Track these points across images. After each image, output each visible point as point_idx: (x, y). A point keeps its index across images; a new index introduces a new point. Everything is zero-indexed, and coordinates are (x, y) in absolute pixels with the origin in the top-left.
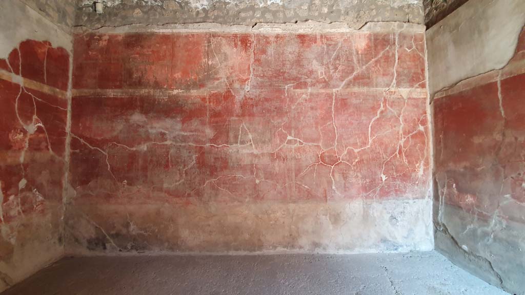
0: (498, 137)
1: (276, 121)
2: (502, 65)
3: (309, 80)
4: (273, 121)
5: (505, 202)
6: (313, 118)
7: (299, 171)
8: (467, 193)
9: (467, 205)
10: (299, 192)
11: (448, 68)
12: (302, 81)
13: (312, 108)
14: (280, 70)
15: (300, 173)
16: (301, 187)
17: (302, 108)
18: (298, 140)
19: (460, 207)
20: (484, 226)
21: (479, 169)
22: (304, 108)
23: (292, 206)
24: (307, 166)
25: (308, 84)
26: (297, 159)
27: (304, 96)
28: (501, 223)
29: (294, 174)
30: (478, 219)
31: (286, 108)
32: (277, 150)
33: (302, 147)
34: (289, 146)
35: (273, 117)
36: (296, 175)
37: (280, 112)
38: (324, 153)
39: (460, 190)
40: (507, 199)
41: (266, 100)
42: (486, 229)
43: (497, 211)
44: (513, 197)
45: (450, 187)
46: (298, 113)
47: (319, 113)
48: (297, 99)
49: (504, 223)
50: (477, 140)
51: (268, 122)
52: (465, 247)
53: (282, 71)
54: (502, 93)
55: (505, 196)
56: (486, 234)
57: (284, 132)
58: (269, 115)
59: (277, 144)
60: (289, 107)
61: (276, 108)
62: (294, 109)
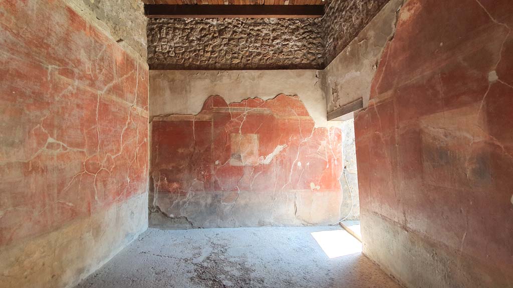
0: (192, 150)
1: (33, 113)
2: (196, 114)
3: (76, 70)
4: (28, 112)
5: (194, 183)
6: (79, 118)
7: (62, 184)
8: (173, 182)
9: (173, 189)
10: (63, 213)
11: (164, 103)
12: (69, 67)
13: (78, 106)
14: (43, 39)
15: (64, 187)
16: (65, 206)
17: (67, 103)
18: (61, 143)
19: (169, 192)
20: (184, 198)
21: (182, 167)
22: (69, 103)
23: (53, 236)
24: (71, 178)
25: (75, 74)
26: (59, 170)
27: (70, 88)
28: (192, 194)
29: (56, 191)
30: (181, 195)
31: (47, 97)
32: (32, 158)
33: (66, 153)
34: (50, 152)
35: (28, 106)
36: (59, 191)
37: (39, 100)
38: (88, 160)
39: (170, 181)
40: (195, 181)
41: (19, 75)
42: (184, 200)
43: (190, 188)
44: (198, 179)
45: (162, 180)
46: (63, 108)
47: (85, 113)
48: (62, 89)
49: (194, 193)
50: (180, 151)
51: (20, 112)
52: (172, 216)
53: (45, 41)
54: (195, 127)
55: (194, 179)
56: (185, 202)
57: (44, 130)
58: (22, 100)
59: (32, 149)
60: (52, 96)
61: (33, 93)
62: (58, 101)
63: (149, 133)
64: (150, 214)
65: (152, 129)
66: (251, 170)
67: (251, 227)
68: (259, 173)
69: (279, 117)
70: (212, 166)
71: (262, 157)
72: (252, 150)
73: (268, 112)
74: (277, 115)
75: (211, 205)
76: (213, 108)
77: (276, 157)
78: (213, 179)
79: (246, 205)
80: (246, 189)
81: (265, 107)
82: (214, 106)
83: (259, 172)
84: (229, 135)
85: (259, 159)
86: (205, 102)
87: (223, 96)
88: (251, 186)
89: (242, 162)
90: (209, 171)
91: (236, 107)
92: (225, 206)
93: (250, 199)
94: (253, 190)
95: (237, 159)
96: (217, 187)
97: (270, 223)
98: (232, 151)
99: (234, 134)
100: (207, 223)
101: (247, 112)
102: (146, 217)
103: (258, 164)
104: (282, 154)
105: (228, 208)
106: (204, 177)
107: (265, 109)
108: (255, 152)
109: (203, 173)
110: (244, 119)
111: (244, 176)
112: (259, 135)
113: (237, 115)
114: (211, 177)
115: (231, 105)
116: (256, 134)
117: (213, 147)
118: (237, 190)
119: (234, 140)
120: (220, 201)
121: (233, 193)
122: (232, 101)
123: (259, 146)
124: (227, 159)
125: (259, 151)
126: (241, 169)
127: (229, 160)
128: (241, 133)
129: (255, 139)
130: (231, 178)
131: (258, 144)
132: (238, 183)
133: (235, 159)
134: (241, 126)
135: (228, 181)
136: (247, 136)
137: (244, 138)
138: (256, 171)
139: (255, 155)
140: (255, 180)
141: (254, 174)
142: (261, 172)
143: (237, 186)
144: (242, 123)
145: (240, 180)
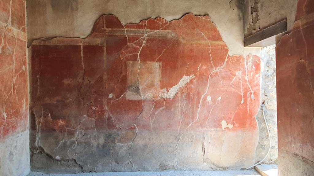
0: (80, 80)
2: (84, 37)
5: (84, 120)
8: (59, 119)
9: (59, 127)
11: (46, 24)
19: (54, 130)
21: (68, 101)
28: (81, 132)
30: (68, 134)
39: (54, 117)
40: (85, 117)
42: (72, 139)
43: (79, 126)
44: (88, 116)
45: (45, 116)
49: (83, 132)
50: (66, 82)
52: (58, 158)
54: (83, 53)
55: (84, 116)
56: (73, 143)
63: (28, 60)
64: (32, 156)
65: (31, 54)
66: (151, 105)
67: (151, 171)
68: (161, 109)
69: (185, 42)
70: (105, 101)
71: (165, 89)
72: (152, 82)
73: (173, 35)
74: (183, 39)
75: (104, 146)
76: (105, 30)
77: (182, 90)
78: (106, 116)
79: (145, 146)
80: (146, 127)
81: (168, 29)
82: (107, 28)
83: (160, 107)
84: (125, 62)
85: (161, 93)
86: (95, 22)
87: (117, 16)
88: (151, 124)
89: (140, 96)
90: (102, 106)
91: (133, 29)
92: (121, 147)
93: (150, 139)
94: (153, 129)
95: (134, 92)
96: (111, 126)
97: (173, 166)
98: (129, 83)
99: (131, 62)
100: (99, 167)
101: (146, 35)
102: (27, 159)
103: (159, 98)
104: (188, 86)
105: (124, 149)
106: (95, 113)
107: (170, 31)
108: (156, 83)
109: (94, 108)
110: (142, 43)
111: (144, 113)
112: (161, 63)
113: (134, 39)
114: (103, 113)
115: (127, 26)
116: (157, 61)
117: (105, 77)
118: (135, 128)
119: (131, 69)
120: (115, 141)
121: (130, 132)
122: (129, 22)
123: (160, 77)
124: (123, 91)
125: (162, 82)
126: (139, 104)
127: (125, 93)
128: (139, 61)
129: (157, 68)
130: (128, 115)
131: (160, 75)
132: (136, 120)
133: (132, 91)
134: (139, 52)
135: (124, 118)
136: (147, 64)
137: (144, 67)
138: (157, 106)
139: (156, 87)
140: (156, 117)
141: (155, 110)
142: (163, 108)
143: (135, 124)
144: (141, 49)
145: (139, 117)
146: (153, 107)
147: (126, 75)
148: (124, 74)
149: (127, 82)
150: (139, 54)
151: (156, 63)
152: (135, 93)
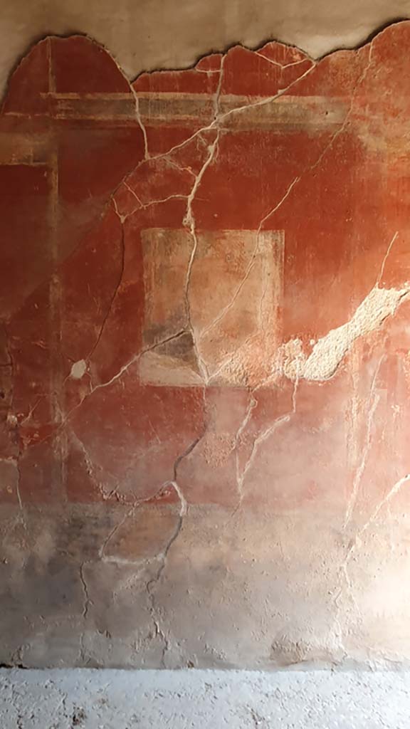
66: (240, 409)
68: (278, 423)
69: (383, 145)
70: (56, 389)
71: (296, 343)
72: (245, 312)
73: (331, 117)
75: (54, 565)
77: (364, 345)
78: (61, 449)
79: (217, 568)
80: (218, 495)
81: (312, 93)
82: (59, 90)
83: (276, 415)
84: (136, 236)
85: (278, 357)
86: (14, 68)
87: (100, 38)
88: (240, 480)
89: (196, 368)
90: (43, 411)
91: (168, 96)
92: (120, 572)
93: (233, 542)
94: (246, 502)
95: (172, 354)
96: (80, 486)
97: (326, 650)
98: (151, 317)
99: (160, 233)
100: (37, 646)
101: (222, 118)
103: (274, 378)
104: (393, 331)
105: (132, 578)
106: (18, 439)
107: (318, 100)
108: (259, 320)
109: (12, 418)
111: (210, 437)
112: (281, 237)
113: (173, 135)
114: (50, 439)
115: (144, 81)
116: (265, 229)
117: (56, 293)
118: (174, 499)
119: (159, 260)
120: (96, 548)
121: (157, 512)
122: (149, 64)
123: (278, 292)
124: (126, 349)
125: (282, 313)
126: (191, 402)
127: (136, 358)
128: (192, 226)
129: (262, 256)
130: (147, 446)
131: (278, 283)
132: (179, 466)
133: (162, 351)
134: (194, 190)
135: (130, 458)
136: (223, 242)
137: (210, 251)
138: (263, 412)
139: (259, 332)
140: (258, 455)
141: (253, 426)
142: (287, 418)
143: (175, 485)
144: (198, 179)
145: (190, 456)
146: (246, 414)
147: (141, 284)
148: (133, 282)
149: (142, 315)
150: (191, 198)
151: (262, 237)
152: (173, 360)
